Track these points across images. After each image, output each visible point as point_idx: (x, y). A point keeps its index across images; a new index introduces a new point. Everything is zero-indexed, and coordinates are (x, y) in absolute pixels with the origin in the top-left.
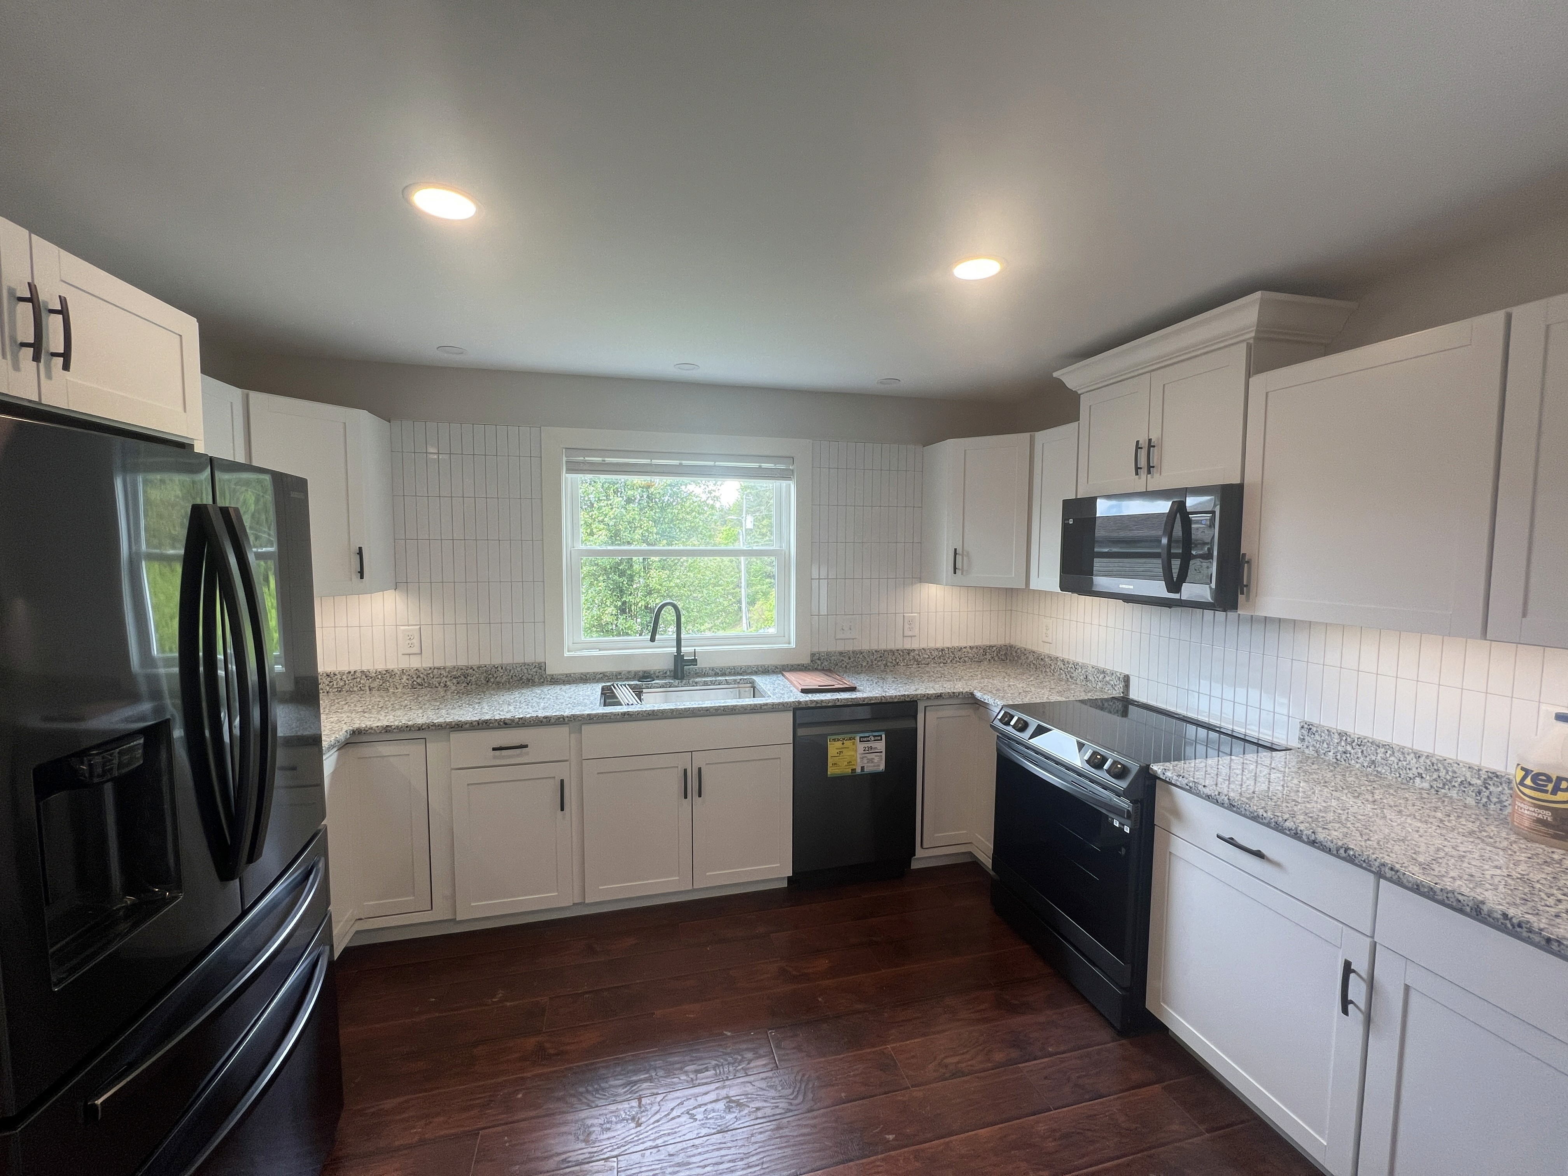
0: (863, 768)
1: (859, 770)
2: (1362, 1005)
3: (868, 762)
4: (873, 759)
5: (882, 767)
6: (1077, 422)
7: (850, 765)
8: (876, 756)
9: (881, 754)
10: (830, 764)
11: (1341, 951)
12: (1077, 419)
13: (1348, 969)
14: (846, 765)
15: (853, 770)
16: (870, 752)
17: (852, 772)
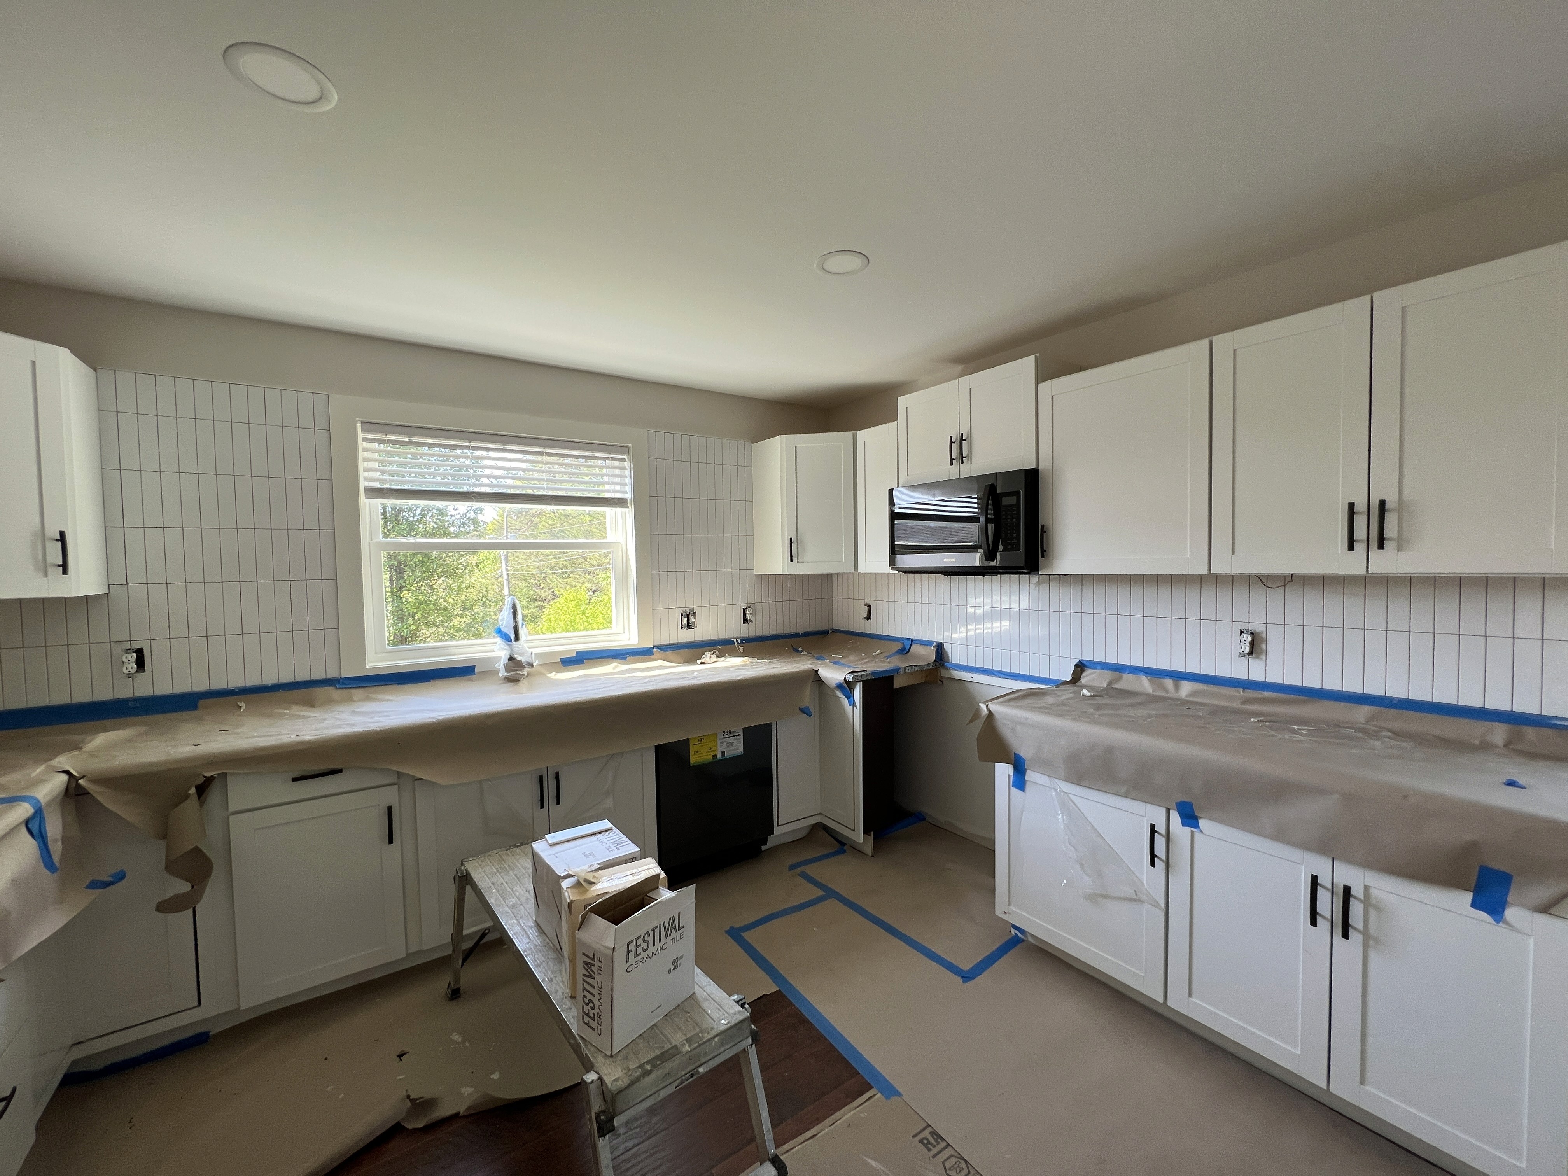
0: (723, 753)
1: (719, 756)
2: (1164, 857)
3: (728, 747)
4: (733, 743)
5: (741, 750)
6: (895, 423)
7: (711, 752)
8: (735, 740)
9: (739, 737)
10: (692, 753)
11: (1146, 819)
12: (894, 418)
13: (1153, 830)
14: (707, 752)
15: (715, 756)
16: (730, 735)
17: (713, 759)
